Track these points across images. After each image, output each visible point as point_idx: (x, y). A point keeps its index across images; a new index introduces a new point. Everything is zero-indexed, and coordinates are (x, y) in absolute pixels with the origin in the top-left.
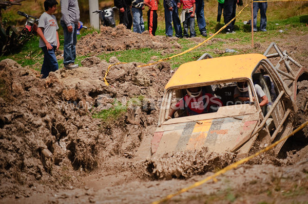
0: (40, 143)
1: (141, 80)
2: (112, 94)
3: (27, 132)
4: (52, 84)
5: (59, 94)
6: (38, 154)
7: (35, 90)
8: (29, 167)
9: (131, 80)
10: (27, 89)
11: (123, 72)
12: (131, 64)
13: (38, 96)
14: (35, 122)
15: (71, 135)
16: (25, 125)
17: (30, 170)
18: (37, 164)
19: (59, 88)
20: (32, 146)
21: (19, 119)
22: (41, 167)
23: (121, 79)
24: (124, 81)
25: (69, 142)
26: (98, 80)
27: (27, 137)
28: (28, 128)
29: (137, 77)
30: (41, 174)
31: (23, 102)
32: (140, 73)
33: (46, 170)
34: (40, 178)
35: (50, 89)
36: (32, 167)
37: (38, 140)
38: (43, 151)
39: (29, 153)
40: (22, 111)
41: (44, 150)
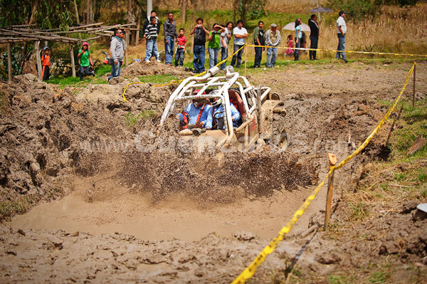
0: (30, 157)
1: (154, 97)
2: (127, 108)
3: (17, 145)
4: (61, 98)
5: (68, 107)
6: (27, 168)
7: (42, 102)
8: (16, 181)
9: (145, 97)
10: (36, 100)
11: (138, 90)
12: (147, 84)
13: (44, 108)
14: (27, 135)
15: (74, 145)
16: (17, 138)
17: (16, 184)
18: (23, 178)
19: (67, 102)
20: (20, 159)
21: (13, 131)
22: (29, 181)
23: (137, 96)
24: (139, 97)
25: (72, 152)
26: (118, 96)
27: (17, 149)
28: (20, 141)
29: (150, 94)
30: (28, 188)
31: (25, 114)
32: (153, 92)
33: (35, 183)
34: (26, 192)
35: (59, 102)
36: (19, 180)
37: (27, 154)
38: (31, 165)
39: (17, 166)
40: (16, 124)
41: (34, 164)
